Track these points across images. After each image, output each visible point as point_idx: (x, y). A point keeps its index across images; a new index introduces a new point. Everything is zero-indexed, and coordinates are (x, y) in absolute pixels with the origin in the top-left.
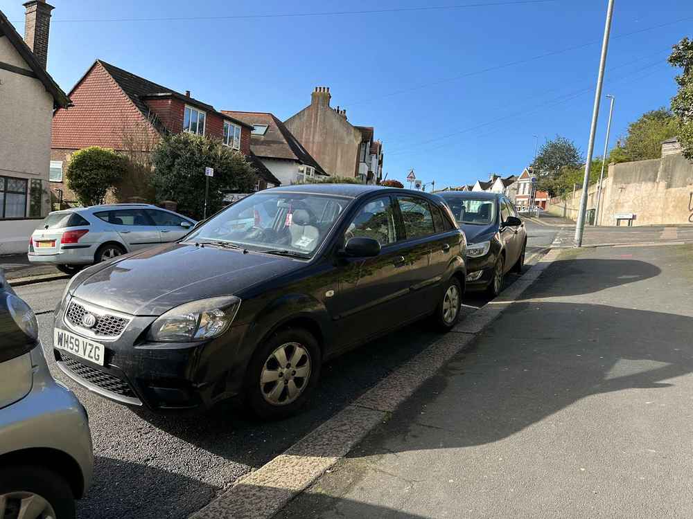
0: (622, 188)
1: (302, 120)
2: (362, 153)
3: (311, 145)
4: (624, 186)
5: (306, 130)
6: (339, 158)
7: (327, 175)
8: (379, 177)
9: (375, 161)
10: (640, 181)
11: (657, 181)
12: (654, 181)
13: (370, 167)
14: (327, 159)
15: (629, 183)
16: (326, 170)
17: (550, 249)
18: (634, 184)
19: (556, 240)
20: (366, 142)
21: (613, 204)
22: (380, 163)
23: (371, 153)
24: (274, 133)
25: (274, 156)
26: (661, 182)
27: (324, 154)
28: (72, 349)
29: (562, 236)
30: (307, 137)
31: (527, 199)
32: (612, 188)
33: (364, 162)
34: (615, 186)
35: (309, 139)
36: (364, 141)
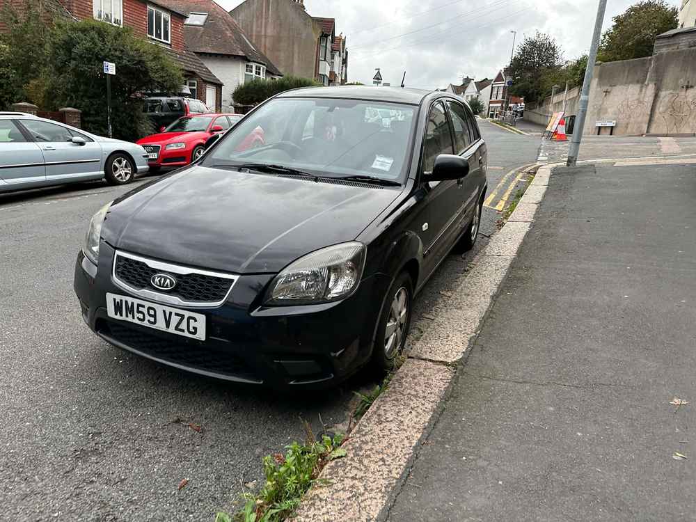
0: (606, 92)
1: (252, 9)
2: (322, 50)
3: (263, 39)
4: (609, 89)
5: (257, 21)
6: (296, 56)
7: (281, 76)
8: (343, 78)
9: (338, 60)
10: (627, 83)
11: (646, 83)
12: (643, 82)
13: (332, 67)
14: (282, 55)
15: (614, 86)
16: (281, 70)
17: (538, 168)
18: (620, 87)
19: (541, 154)
20: (327, 36)
21: (596, 111)
22: (345, 62)
23: (333, 50)
24: (215, 24)
25: (216, 52)
26: (650, 85)
27: (279, 50)
28: (143, 320)
29: (546, 150)
30: (259, 29)
31: (500, 105)
32: (596, 91)
33: (325, 60)
34: (599, 89)
35: (260, 32)
36: (324, 36)
